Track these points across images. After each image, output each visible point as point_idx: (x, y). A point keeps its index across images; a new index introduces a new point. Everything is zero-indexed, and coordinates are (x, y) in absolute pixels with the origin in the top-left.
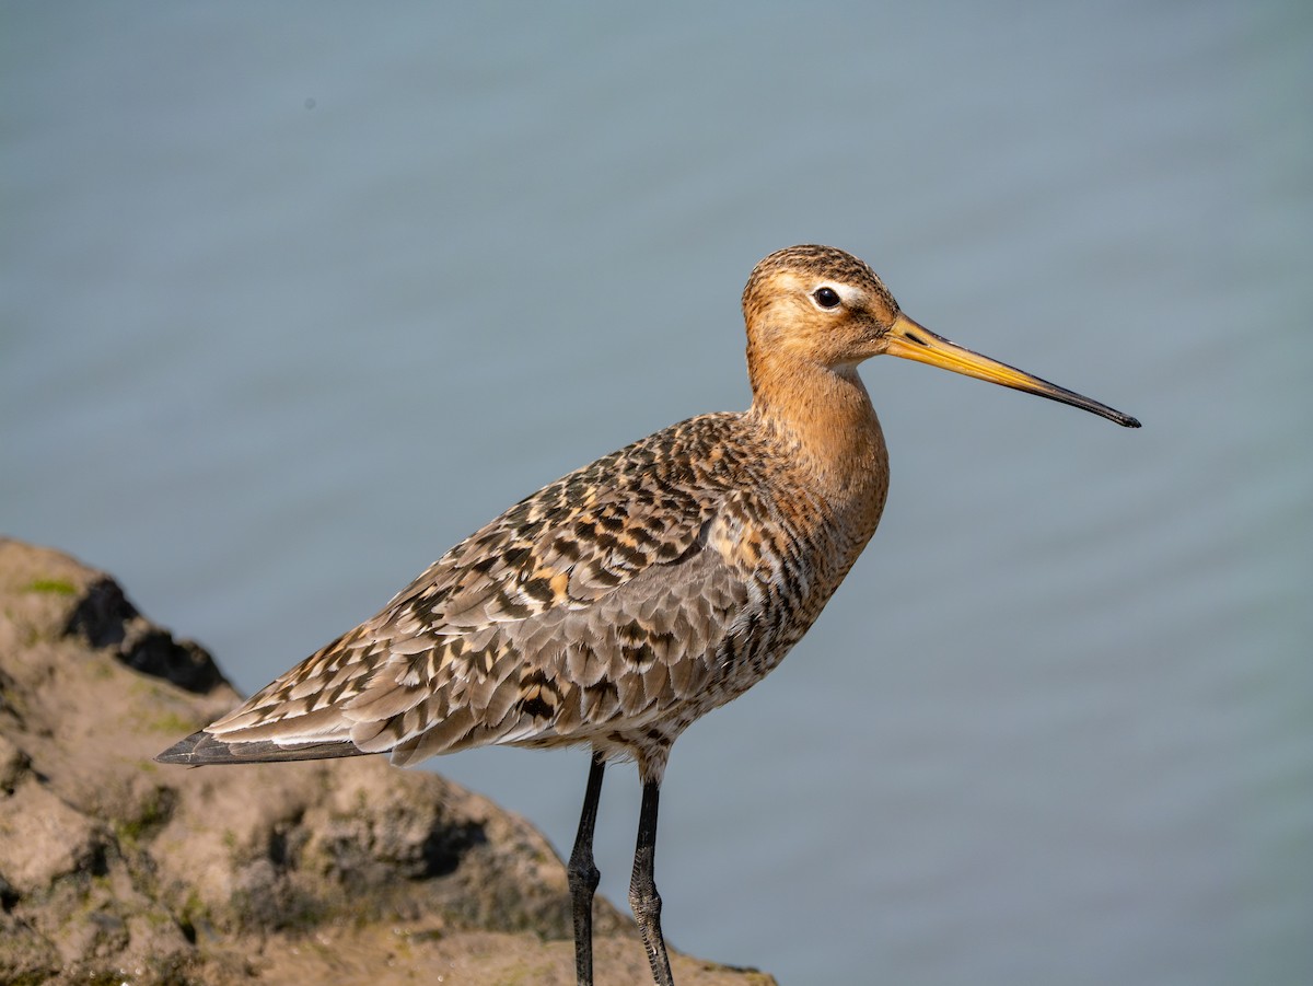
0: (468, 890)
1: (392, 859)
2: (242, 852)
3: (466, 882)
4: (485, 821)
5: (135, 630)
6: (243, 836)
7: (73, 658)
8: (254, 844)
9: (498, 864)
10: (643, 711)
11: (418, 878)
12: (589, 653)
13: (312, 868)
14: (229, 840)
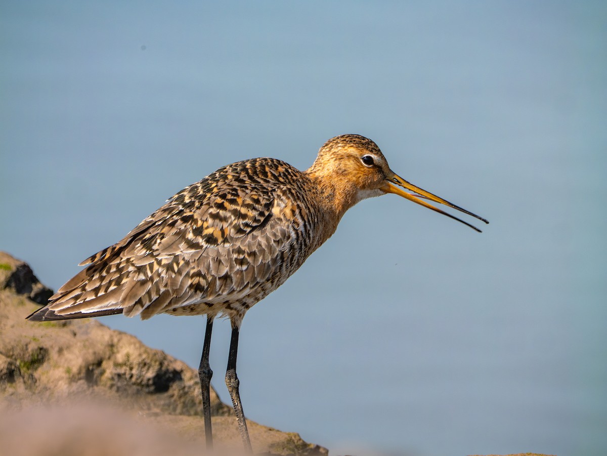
0: (173, 400)
1: (140, 384)
2: (73, 376)
3: (172, 396)
4: (182, 371)
5: (36, 288)
6: (75, 370)
7: (8, 297)
8: (79, 373)
9: (186, 389)
10: (243, 289)
11: (151, 393)
12: (220, 262)
13: (105, 385)
14: (68, 371)
